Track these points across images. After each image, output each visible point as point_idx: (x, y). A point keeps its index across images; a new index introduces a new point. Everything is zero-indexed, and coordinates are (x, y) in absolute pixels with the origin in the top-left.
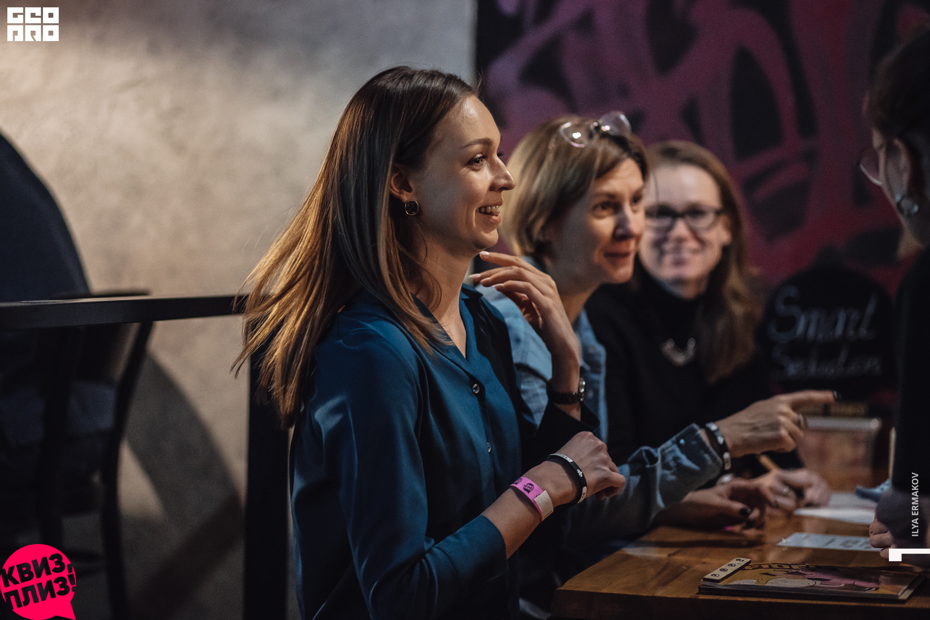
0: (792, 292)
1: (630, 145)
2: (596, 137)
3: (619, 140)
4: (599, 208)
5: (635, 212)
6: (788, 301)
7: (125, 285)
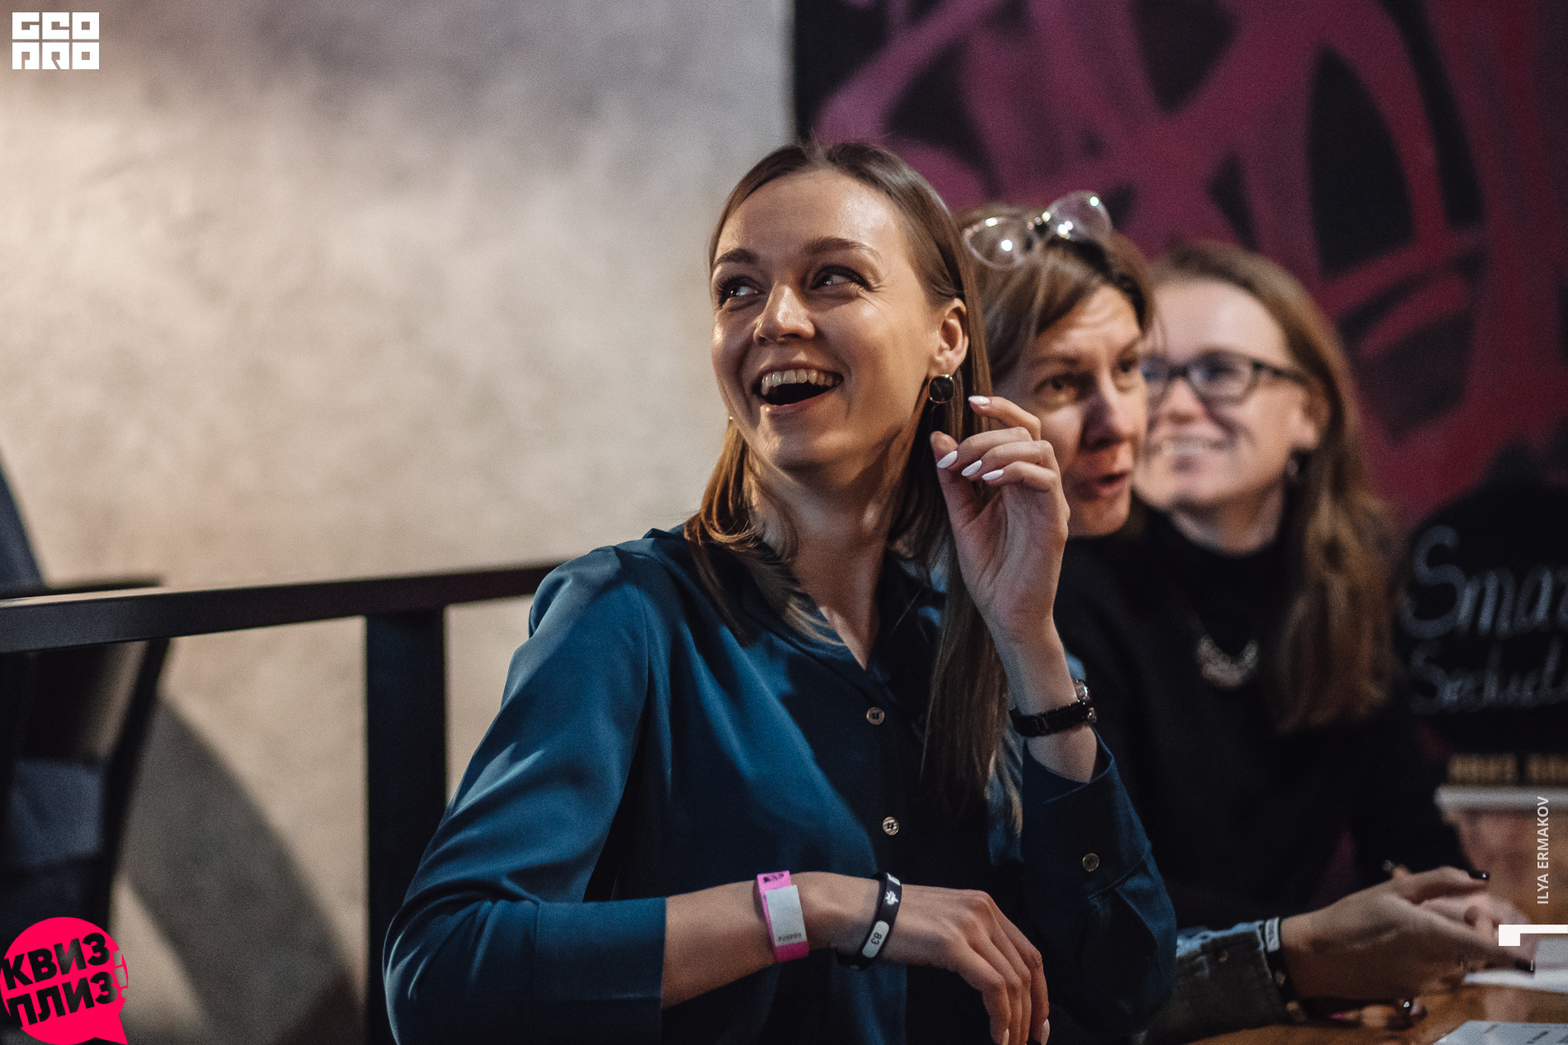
0: (1447, 537)
1: (1111, 260)
2: (1038, 245)
3: (1085, 250)
4: (1049, 388)
5: (1122, 389)
6: (1438, 556)
7: (114, 567)
